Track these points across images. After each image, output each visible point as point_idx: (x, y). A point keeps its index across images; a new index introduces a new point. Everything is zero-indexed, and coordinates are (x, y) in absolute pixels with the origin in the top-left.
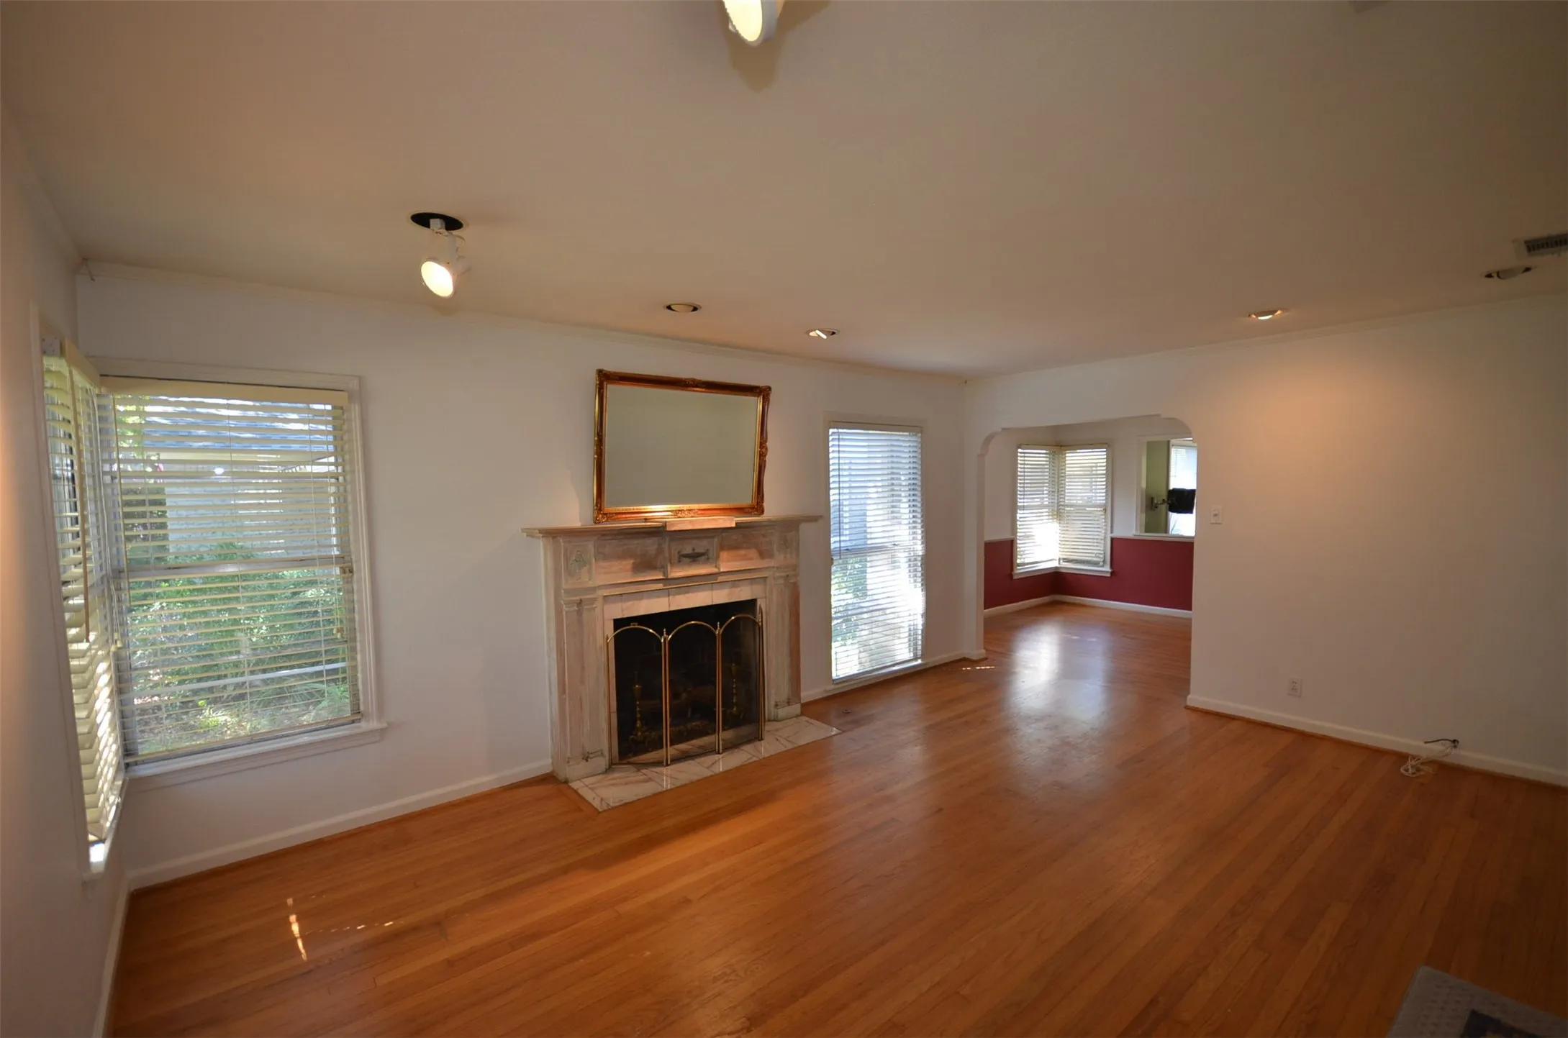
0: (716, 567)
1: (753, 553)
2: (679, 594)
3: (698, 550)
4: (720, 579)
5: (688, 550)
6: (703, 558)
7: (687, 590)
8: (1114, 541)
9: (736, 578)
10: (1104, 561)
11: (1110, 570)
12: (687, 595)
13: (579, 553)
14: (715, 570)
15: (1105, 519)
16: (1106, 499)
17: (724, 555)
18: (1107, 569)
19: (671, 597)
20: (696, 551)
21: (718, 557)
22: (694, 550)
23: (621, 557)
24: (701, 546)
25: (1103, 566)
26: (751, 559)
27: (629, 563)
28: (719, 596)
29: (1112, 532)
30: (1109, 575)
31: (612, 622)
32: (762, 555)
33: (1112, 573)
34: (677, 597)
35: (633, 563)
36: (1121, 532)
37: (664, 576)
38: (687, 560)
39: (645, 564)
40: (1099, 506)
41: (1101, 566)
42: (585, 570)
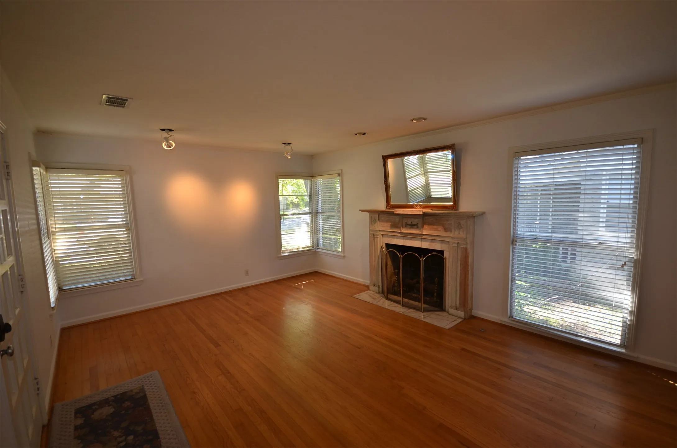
0: (421, 231)
1: (440, 228)
2: (408, 239)
3: (414, 223)
4: (424, 237)
5: (410, 223)
6: (415, 227)
7: (411, 239)
9: (432, 238)
12: (411, 241)
13: (374, 218)
14: (420, 233)
17: (426, 227)
19: (404, 240)
20: (413, 223)
21: (423, 227)
22: (412, 222)
23: (387, 222)
24: (415, 221)
26: (440, 231)
27: (389, 224)
28: (425, 245)
31: (385, 244)
32: (446, 230)
34: (407, 241)
35: (391, 224)
37: (400, 231)
38: (409, 226)
39: (394, 226)
42: (376, 224)
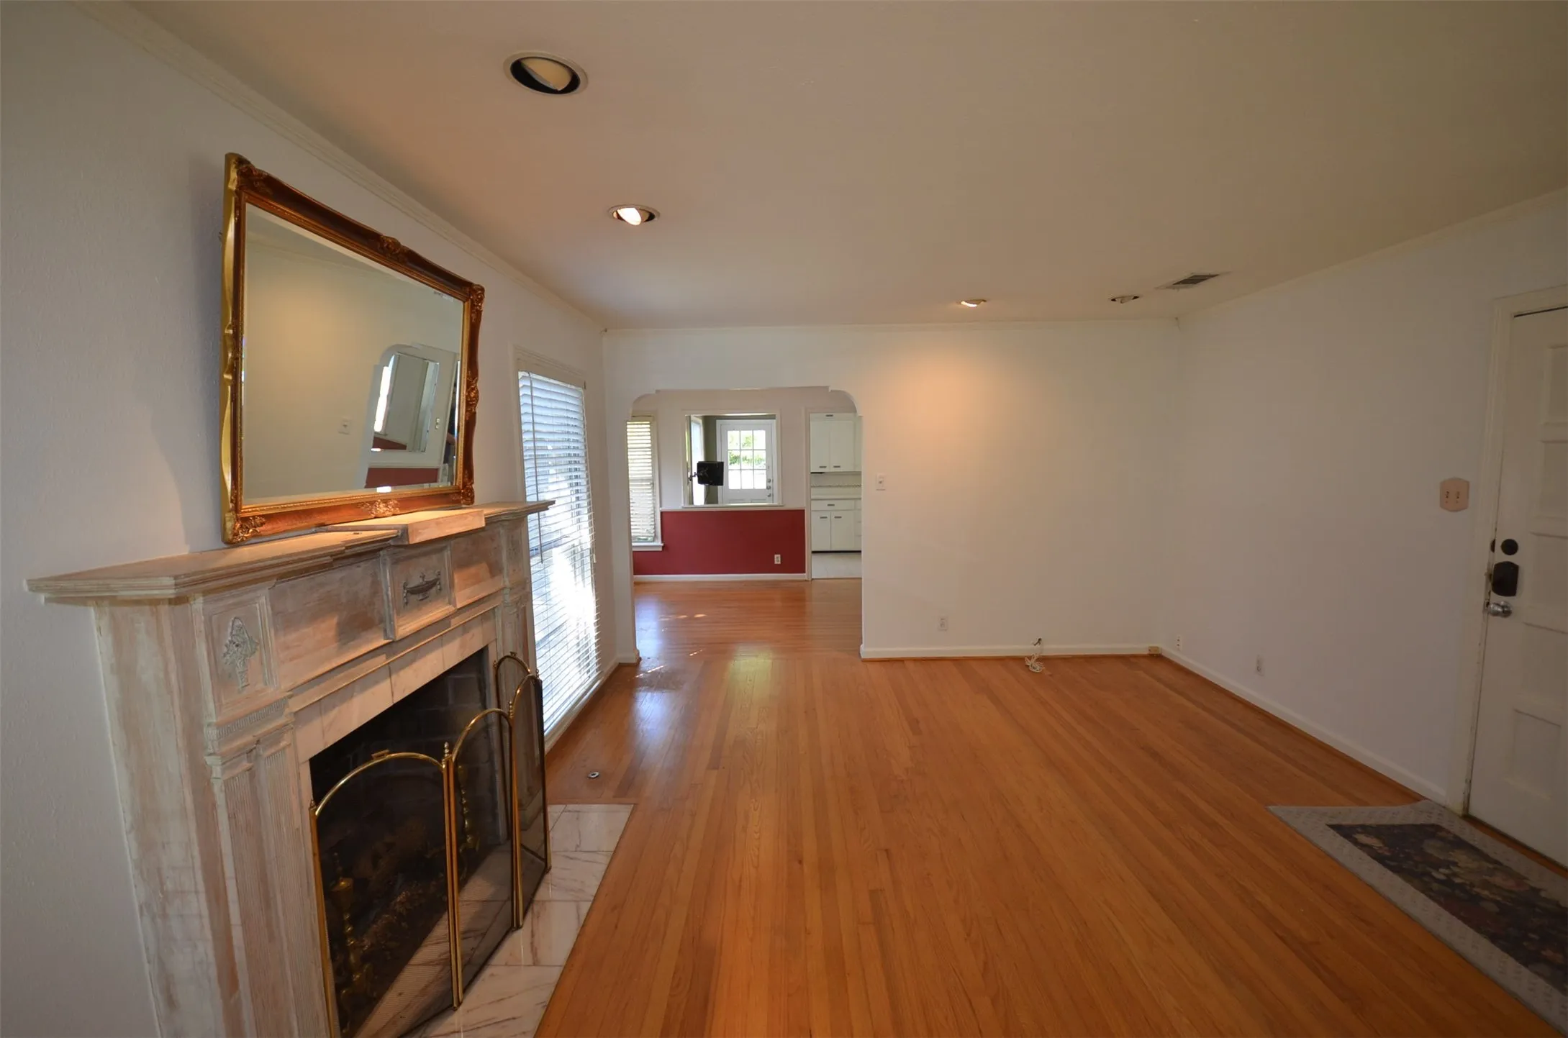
0: (450, 603)
1: (481, 569)
2: (404, 666)
3: (427, 578)
4: (456, 623)
5: (416, 580)
6: (433, 590)
7: (413, 658)
8: (664, 514)
10: (655, 537)
11: (662, 545)
12: (416, 666)
13: (238, 623)
14: (450, 609)
15: (653, 492)
16: (653, 474)
17: (459, 577)
18: (659, 543)
19: (394, 677)
20: (425, 580)
21: (452, 583)
22: (422, 578)
23: (315, 616)
24: (431, 569)
25: (654, 541)
26: (483, 581)
27: (330, 626)
29: (661, 506)
30: (660, 549)
31: (308, 764)
32: (492, 573)
33: (663, 547)
34: (403, 674)
35: (338, 624)
36: (669, 507)
37: (386, 637)
38: (417, 599)
39: (355, 622)
40: (647, 480)
41: (651, 542)
42: (259, 661)
